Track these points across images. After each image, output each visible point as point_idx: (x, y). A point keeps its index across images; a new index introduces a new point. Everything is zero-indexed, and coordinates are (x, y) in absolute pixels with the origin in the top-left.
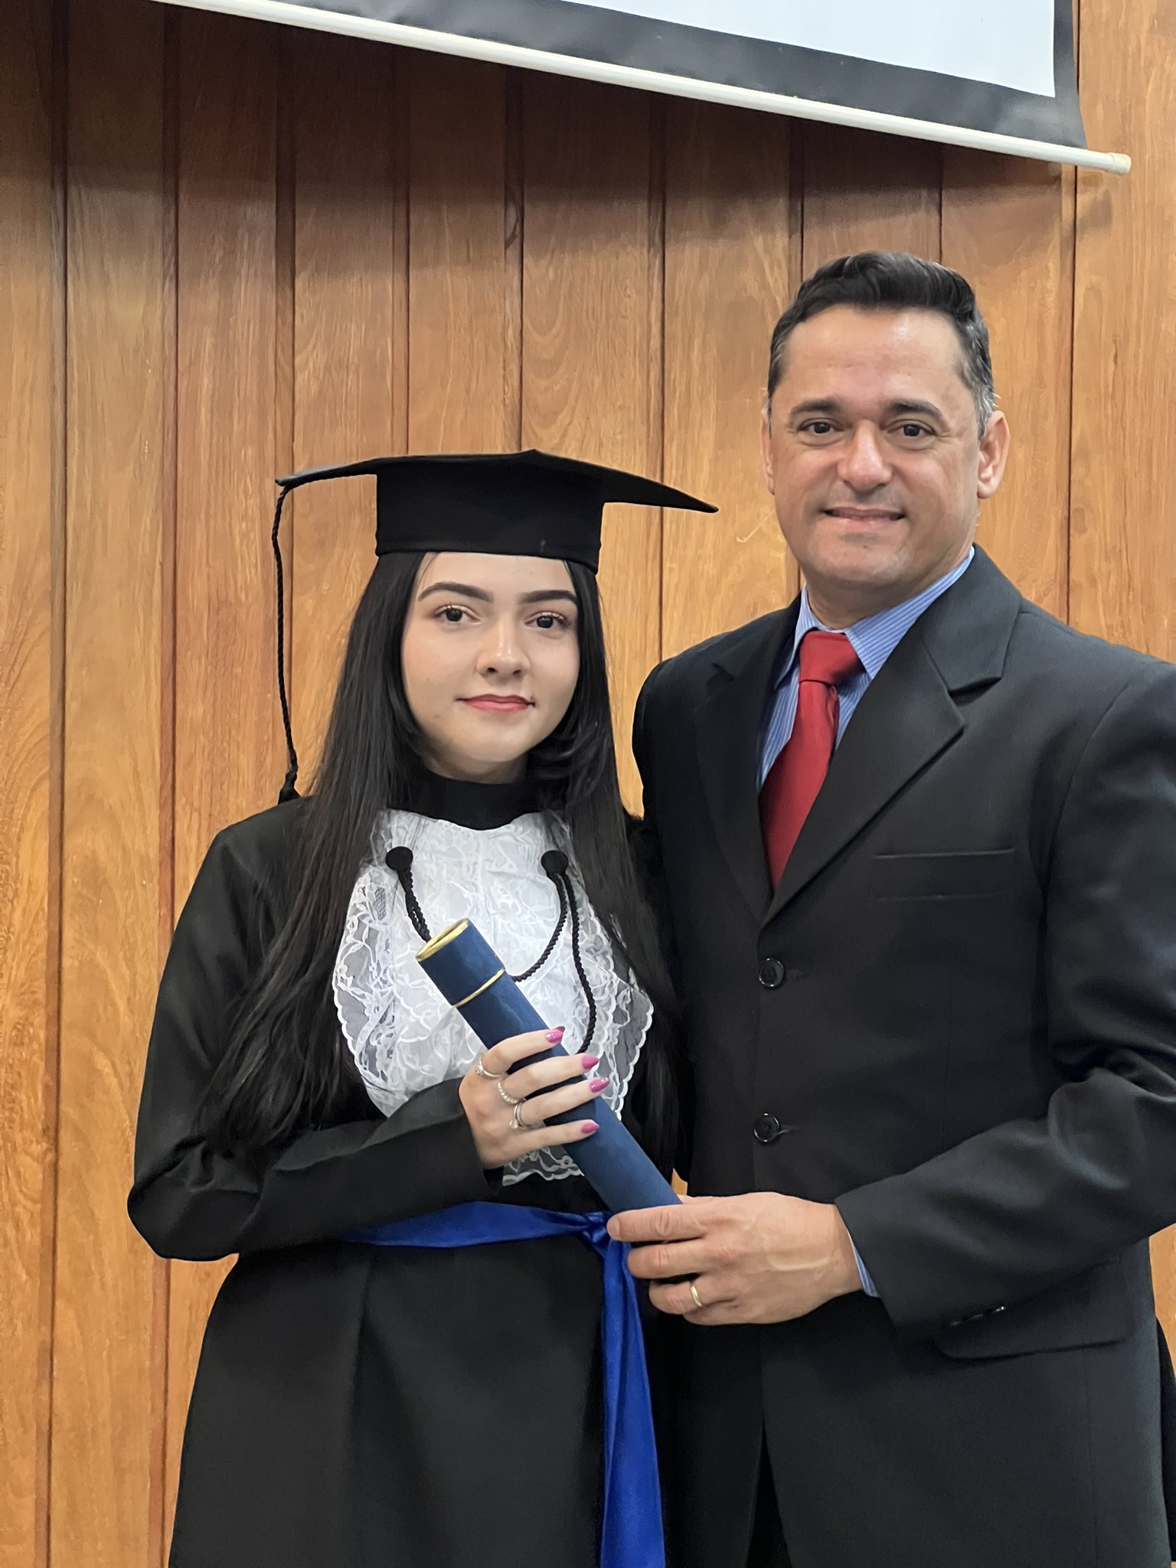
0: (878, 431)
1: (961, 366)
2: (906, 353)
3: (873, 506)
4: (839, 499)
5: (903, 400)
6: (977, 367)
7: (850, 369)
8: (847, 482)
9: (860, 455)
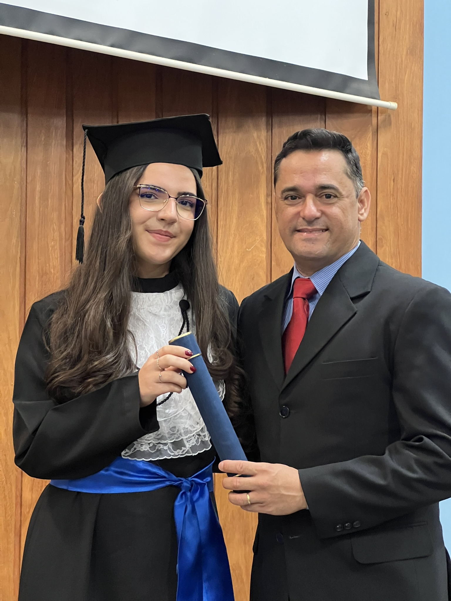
0: (315, 197)
1: (346, 170)
2: (323, 167)
3: (315, 227)
4: (301, 226)
5: (323, 184)
6: (354, 171)
7: (302, 174)
8: (304, 218)
9: (308, 207)
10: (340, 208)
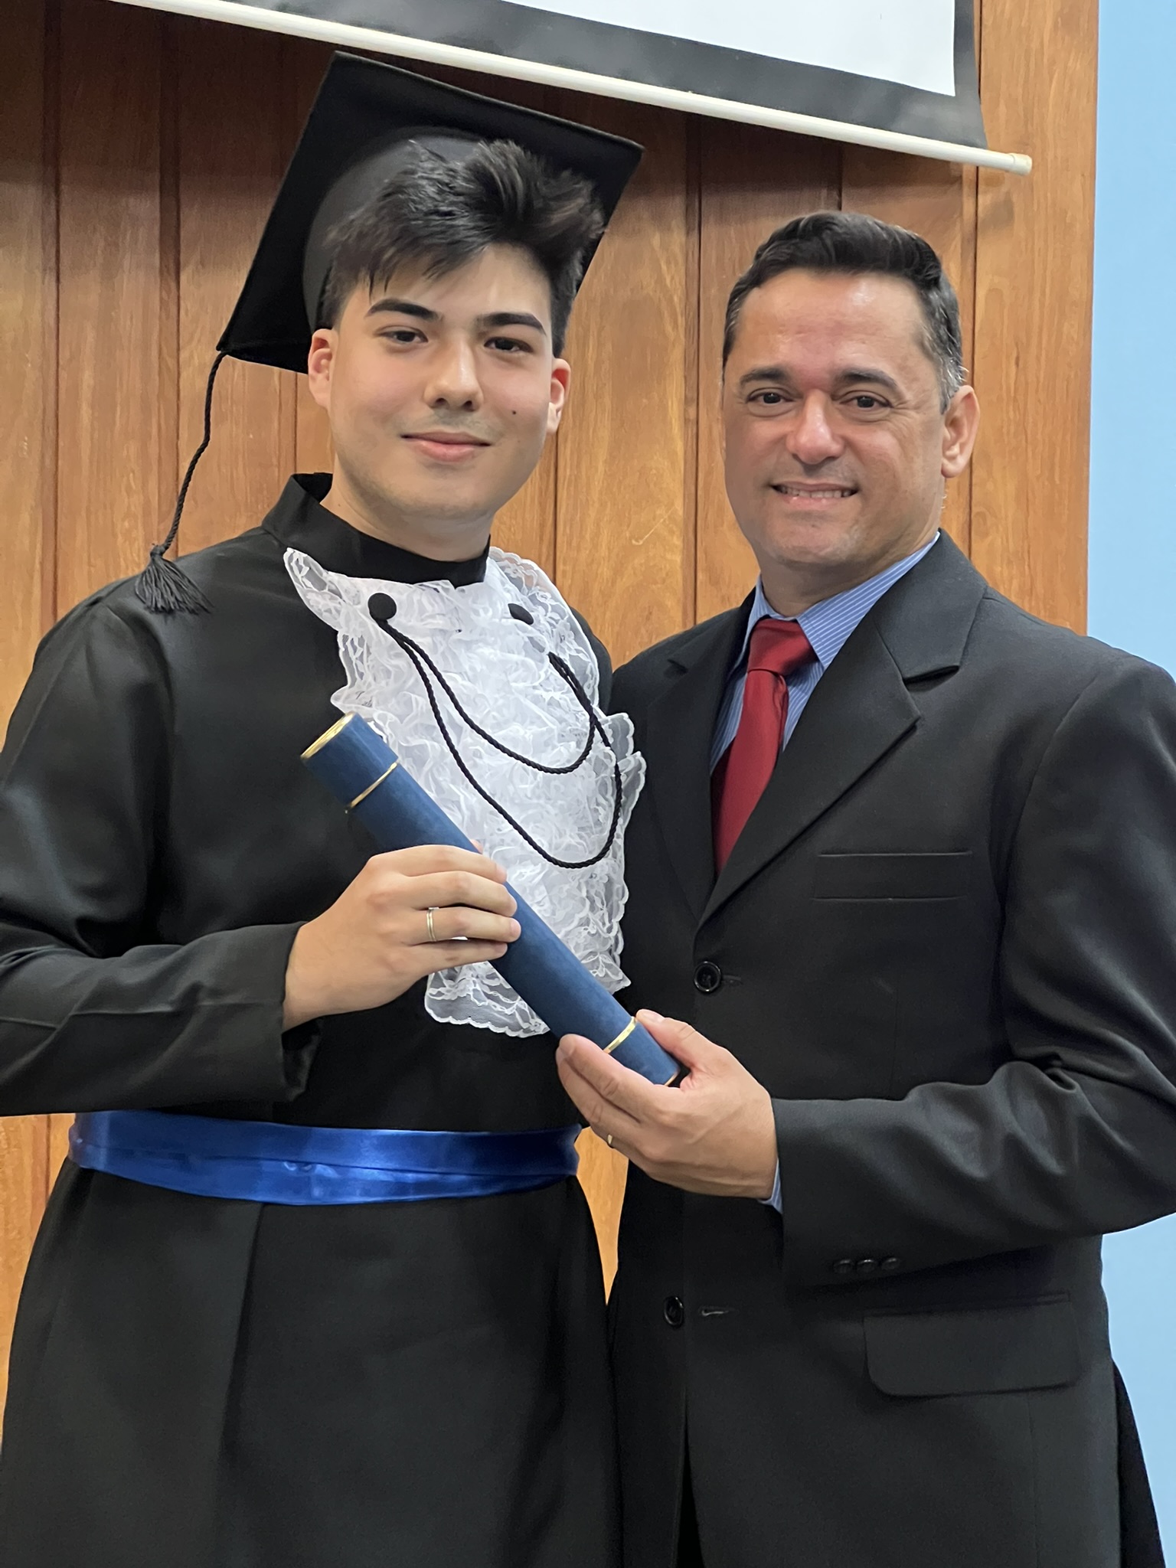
2: (860, 320)
4: (787, 473)
5: (856, 368)
9: (808, 426)
10: (894, 435)
